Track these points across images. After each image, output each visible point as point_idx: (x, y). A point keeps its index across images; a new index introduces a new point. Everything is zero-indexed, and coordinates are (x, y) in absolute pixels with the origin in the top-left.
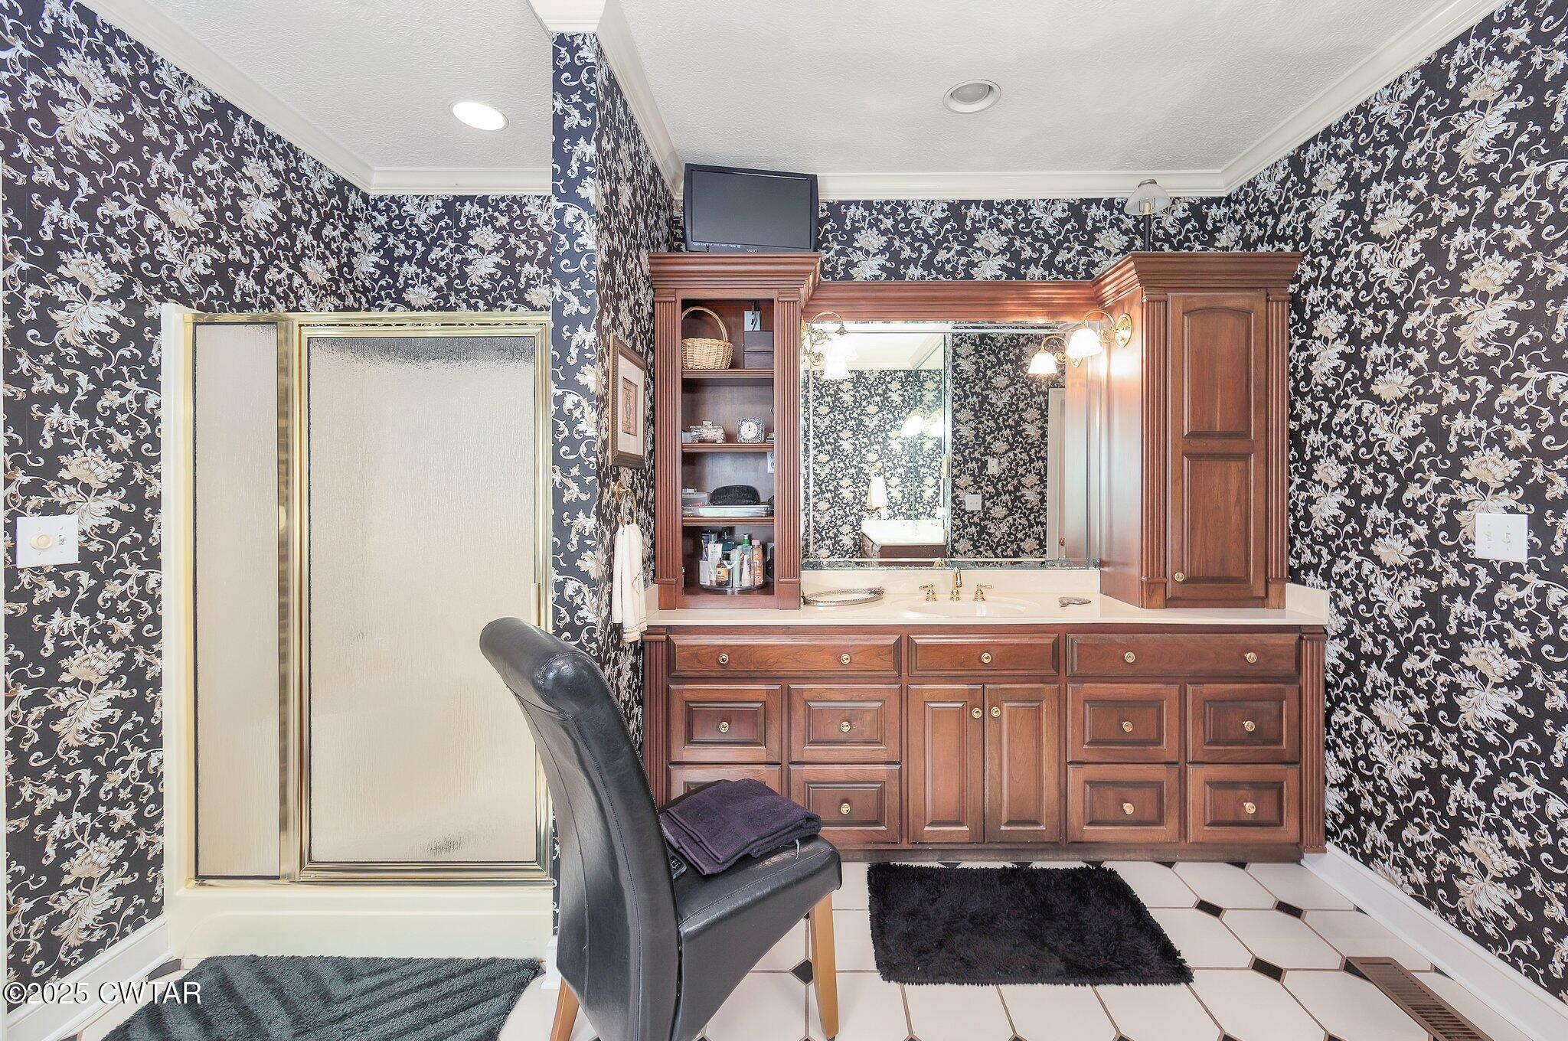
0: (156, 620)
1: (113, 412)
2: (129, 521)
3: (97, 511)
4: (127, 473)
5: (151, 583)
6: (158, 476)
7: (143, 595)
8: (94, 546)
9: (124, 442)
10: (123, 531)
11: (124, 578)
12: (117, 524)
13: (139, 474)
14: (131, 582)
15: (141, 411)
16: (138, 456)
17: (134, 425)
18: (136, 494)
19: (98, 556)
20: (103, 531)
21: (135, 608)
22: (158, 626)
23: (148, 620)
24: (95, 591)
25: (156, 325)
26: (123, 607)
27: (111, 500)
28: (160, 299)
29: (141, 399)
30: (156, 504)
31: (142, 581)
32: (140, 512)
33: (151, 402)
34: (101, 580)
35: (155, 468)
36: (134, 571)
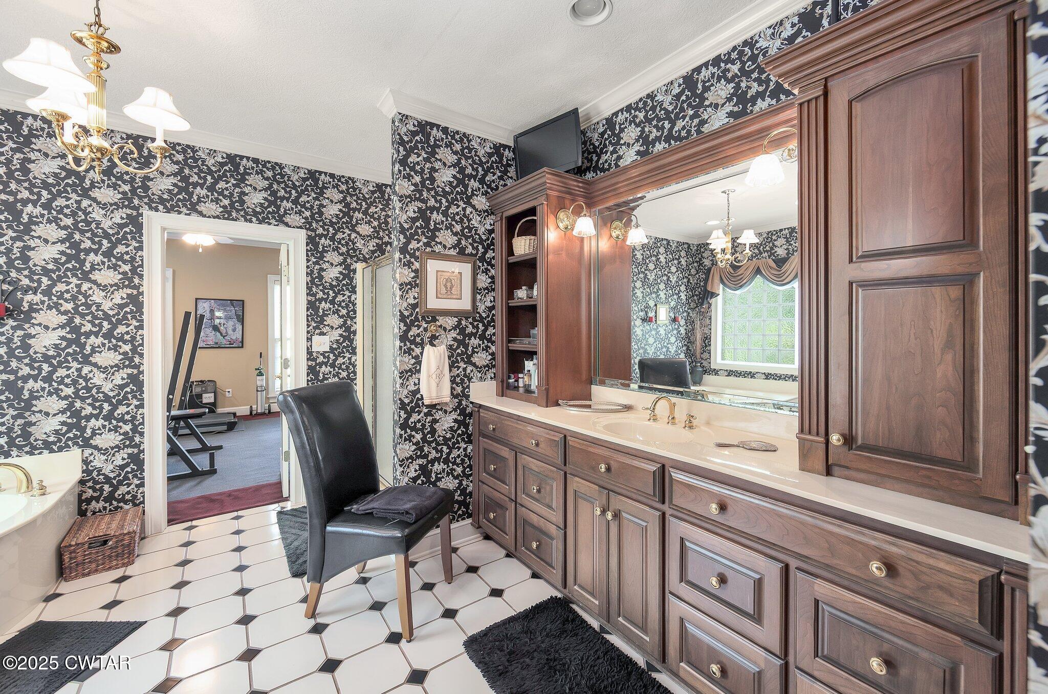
0: (355, 373)
1: (340, 302)
2: (345, 338)
3: (336, 335)
4: (345, 322)
5: (353, 360)
6: (355, 323)
7: (350, 363)
8: (335, 346)
9: (344, 312)
10: (344, 342)
11: (344, 357)
12: (342, 339)
13: (349, 322)
14: (346, 359)
15: (350, 302)
16: (349, 316)
17: (347, 306)
18: (348, 329)
19: (336, 349)
20: (337, 341)
21: (348, 367)
22: (355, 375)
23: (352, 372)
24: (335, 361)
25: (355, 271)
26: (343, 367)
27: (340, 331)
28: (356, 262)
29: (350, 297)
30: (355, 333)
31: (350, 359)
32: (349, 335)
33: (353, 298)
34: (337, 357)
35: (354, 320)
36: (347, 355)
